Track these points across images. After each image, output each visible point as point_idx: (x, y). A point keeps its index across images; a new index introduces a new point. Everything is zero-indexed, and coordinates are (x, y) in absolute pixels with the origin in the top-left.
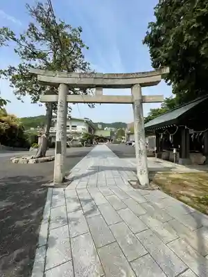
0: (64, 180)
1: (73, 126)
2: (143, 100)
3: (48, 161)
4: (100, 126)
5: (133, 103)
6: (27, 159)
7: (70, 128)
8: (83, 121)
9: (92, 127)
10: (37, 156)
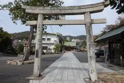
0: (40, 75)
1: (48, 39)
2: (92, 22)
3: (30, 63)
4: (68, 39)
5: (85, 24)
6: (16, 61)
7: (46, 40)
8: (55, 35)
9: (62, 39)
10: (23, 60)
